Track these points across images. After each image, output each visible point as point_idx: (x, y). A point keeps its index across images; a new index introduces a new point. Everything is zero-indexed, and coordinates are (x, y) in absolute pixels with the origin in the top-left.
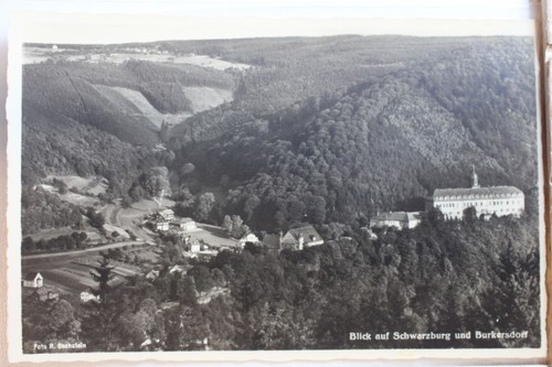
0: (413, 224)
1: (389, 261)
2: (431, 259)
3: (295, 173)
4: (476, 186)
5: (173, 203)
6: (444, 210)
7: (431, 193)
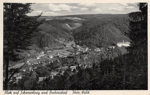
0: (114, 48)
1: (110, 53)
2: (117, 53)
3: (94, 38)
4: (123, 42)
5: (75, 42)
6: (118, 46)
7: (116, 43)
